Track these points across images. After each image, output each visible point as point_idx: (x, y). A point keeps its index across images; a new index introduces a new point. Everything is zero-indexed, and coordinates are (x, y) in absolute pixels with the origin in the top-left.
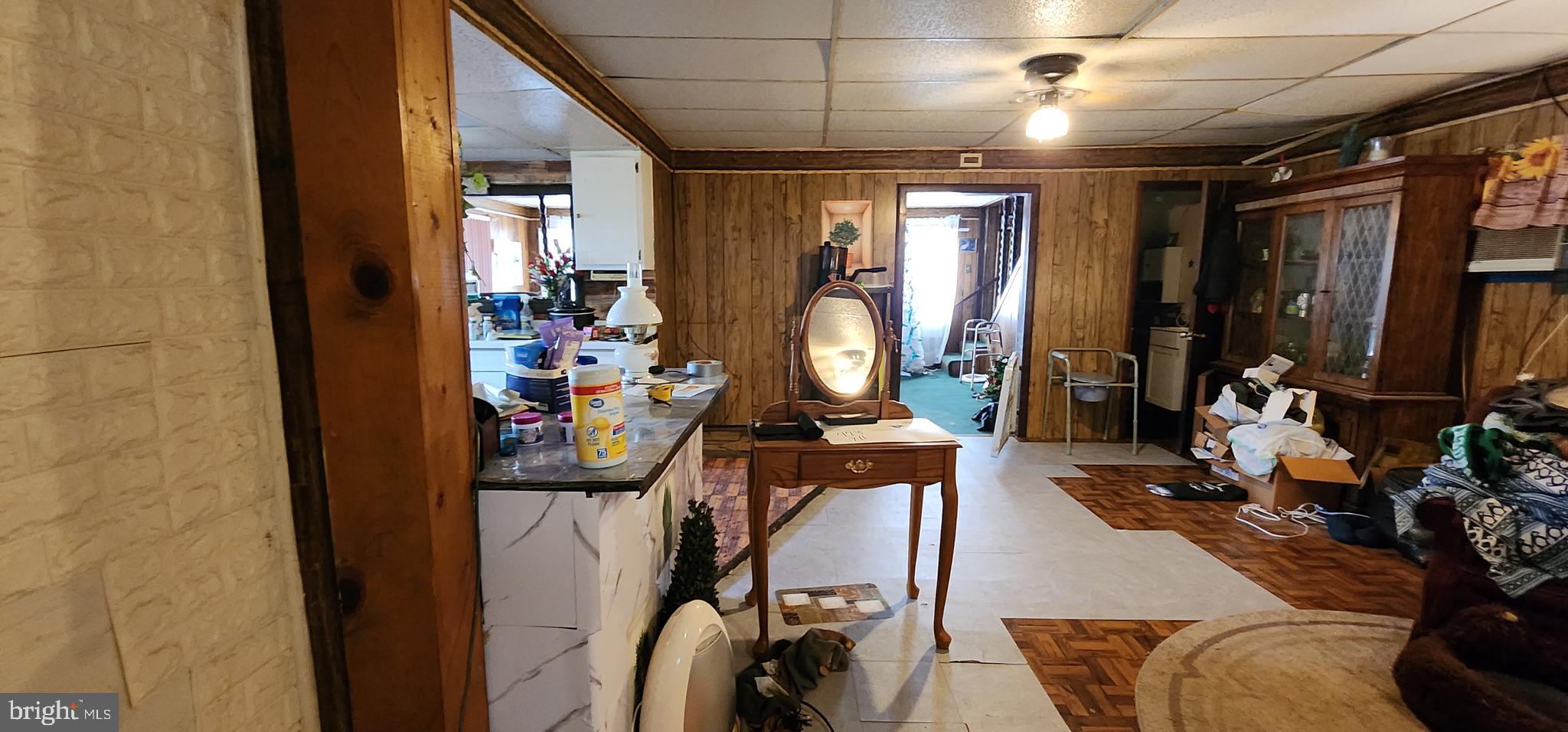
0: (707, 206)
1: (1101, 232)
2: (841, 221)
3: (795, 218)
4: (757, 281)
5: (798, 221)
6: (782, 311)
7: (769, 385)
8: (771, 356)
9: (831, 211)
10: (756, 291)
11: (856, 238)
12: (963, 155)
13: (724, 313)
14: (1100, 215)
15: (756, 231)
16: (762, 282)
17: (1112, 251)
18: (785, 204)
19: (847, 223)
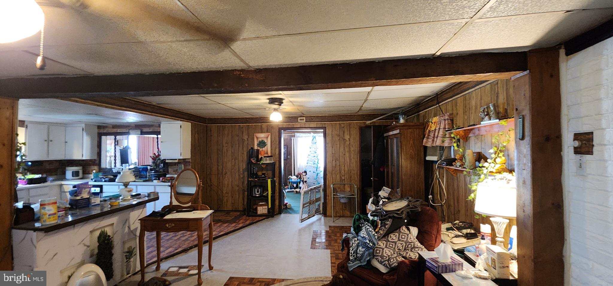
0: (218, 136)
1: (348, 143)
2: (261, 140)
3: (246, 139)
4: (233, 160)
6: (242, 170)
7: (237, 196)
8: (238, 186)
9: (258, 137)
10: (233, 163)
11: (266, 146)
12: (299, 118)
13: (223, 172)
14: (347, 137)
15: (233, 143)
16: (235, 160)
17: (352, 149)
18: (242, 135)
19: (263, 140)
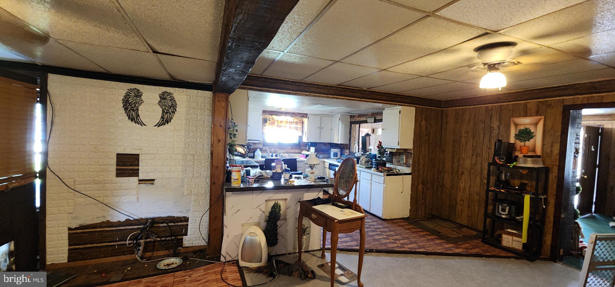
0: (455, 123)
2: (523, 128)
4: (474, 157)
5: (497, 128)
7: (477, 208)
8: (478, 194)
9: (516, 123)
10: (474, 161)
11: (532, 138)
13: (458, 171)
15: (476, 133)
16: (476, 157)
18: (491, 120)
19: (526, 129)
